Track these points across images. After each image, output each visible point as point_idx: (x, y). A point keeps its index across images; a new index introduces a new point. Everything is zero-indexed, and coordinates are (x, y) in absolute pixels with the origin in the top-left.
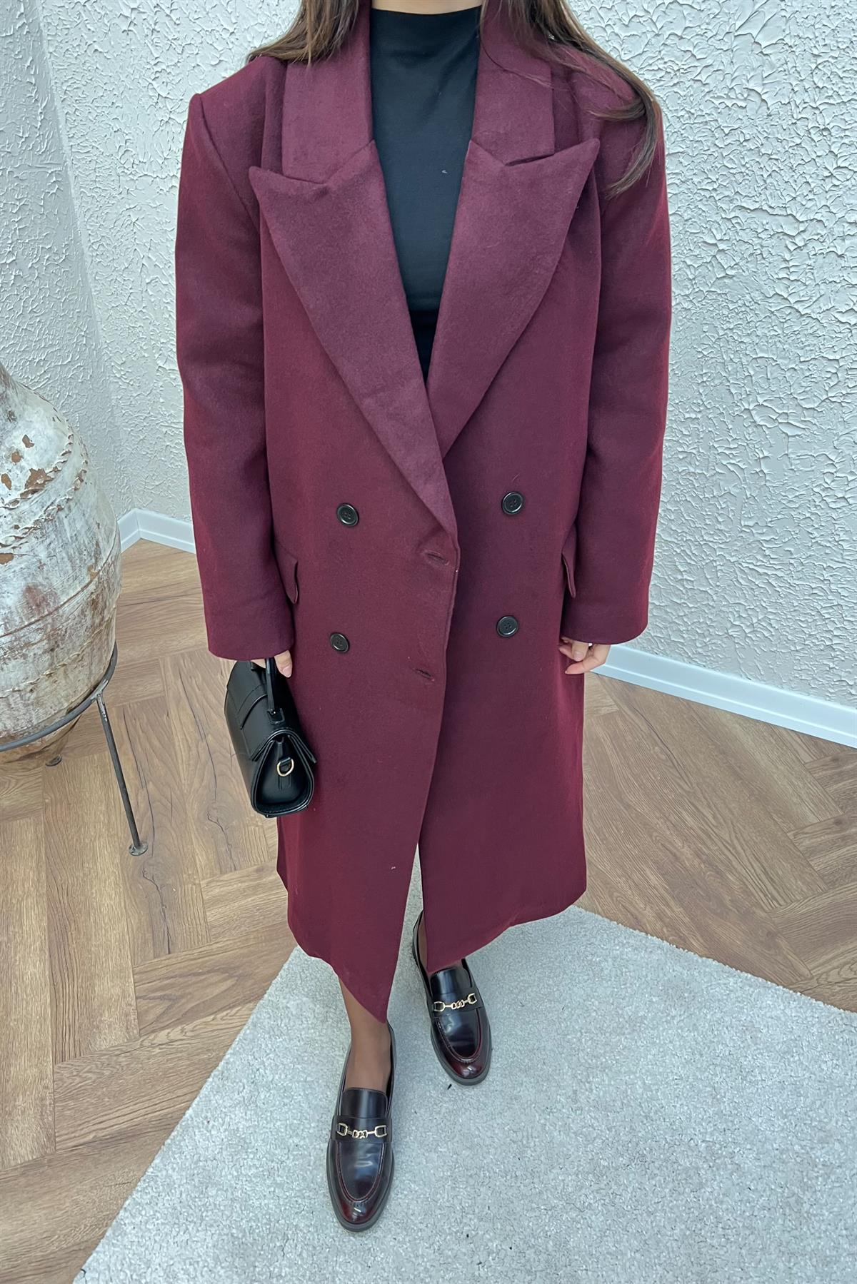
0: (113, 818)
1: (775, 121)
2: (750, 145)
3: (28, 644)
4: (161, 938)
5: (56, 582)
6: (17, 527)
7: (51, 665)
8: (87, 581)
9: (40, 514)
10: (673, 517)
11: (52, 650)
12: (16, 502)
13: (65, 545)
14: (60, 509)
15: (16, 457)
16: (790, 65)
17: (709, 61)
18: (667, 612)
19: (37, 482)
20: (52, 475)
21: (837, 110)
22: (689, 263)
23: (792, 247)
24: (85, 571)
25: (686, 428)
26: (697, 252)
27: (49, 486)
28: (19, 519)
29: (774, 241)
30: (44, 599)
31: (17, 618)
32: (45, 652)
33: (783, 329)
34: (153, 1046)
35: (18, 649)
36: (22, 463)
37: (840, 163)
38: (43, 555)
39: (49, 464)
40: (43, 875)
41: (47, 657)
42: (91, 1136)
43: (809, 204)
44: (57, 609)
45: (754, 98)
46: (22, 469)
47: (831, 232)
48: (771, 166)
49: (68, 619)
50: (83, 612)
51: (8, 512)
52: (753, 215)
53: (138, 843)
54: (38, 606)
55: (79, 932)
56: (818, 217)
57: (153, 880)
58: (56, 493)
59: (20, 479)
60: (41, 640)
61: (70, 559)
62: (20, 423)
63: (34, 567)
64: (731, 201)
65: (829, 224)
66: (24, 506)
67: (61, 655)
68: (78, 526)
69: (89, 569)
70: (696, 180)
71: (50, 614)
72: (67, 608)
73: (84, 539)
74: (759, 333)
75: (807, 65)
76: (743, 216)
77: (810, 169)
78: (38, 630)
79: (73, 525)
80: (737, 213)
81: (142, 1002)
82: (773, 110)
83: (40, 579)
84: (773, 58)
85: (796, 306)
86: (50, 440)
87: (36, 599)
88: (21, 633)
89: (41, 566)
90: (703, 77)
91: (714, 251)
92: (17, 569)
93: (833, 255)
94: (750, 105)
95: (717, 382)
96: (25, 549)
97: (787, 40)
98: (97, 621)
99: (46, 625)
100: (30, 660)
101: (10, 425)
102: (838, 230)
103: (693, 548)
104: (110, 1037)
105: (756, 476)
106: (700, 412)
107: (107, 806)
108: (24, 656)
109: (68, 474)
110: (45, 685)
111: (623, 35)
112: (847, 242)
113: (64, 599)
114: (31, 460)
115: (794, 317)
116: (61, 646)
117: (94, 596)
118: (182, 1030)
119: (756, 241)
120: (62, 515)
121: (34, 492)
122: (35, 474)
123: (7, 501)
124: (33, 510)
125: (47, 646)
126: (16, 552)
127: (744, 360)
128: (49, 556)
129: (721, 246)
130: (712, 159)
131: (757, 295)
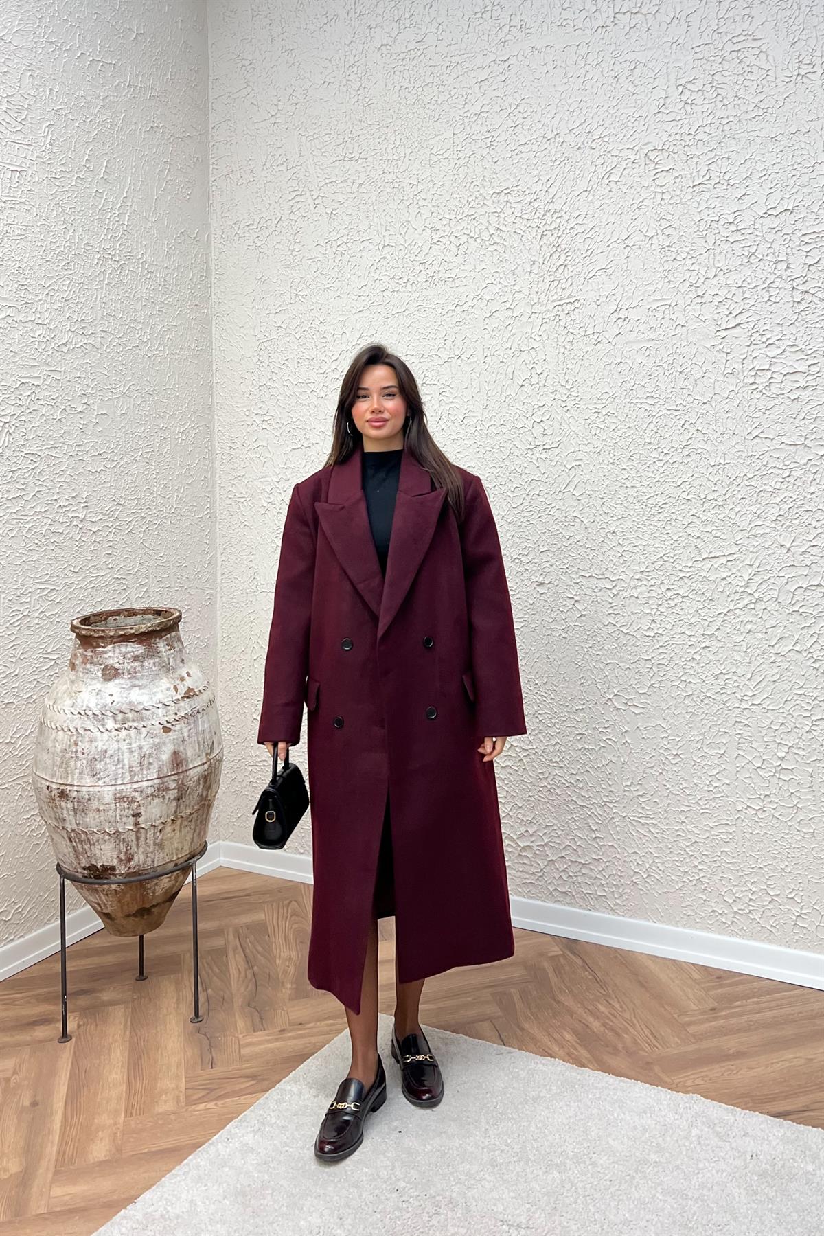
0: (181, 1006)
1: (590, 531)
2: (580, 544)
3: (168, 789)
4: (207, 1061)
5: (189, 753)
6: (176, 714)
7: (175, 812)
8: (204, 761)
9: (188, 711)
10: (581, 786)
11: (179, 800)
12: (179, 700)
13: (197, 733)
14: (198, 712)
15: (182, 679)
16: (591, 504)
17: (553, 505)
18: (591, 869)
19: (189, 694)
20: (198, 693)
21: (617, 523)
22: (561, 609)
23: (612, 595)
24: (204, 754)
25: (578, 717)
26: (564, 603)
27: (195, 697)
28: (178, 710)
29: (602, 593)
30: (181, 761)
31: (165, 769)
32: (174, 799)
33: (618, 644)
34: (195, 1111)
35: (161, 790)
36: (184, 682)
37: (625, 549)
38: (186, 734)
39: (197, 688)
40: (128, 1033)
41: (174, 804)
42: (146, 1150)
43: (615, 571)
44: (186, 771)
45: (577, 520)
46: (184, 685)
47: (629, 586)
48: (592, 553)
49: (190, 780)
50: (199, 780)
51: (173, 704)
52: (589, 580)
53: (197, 1015)
54: (178, 765)
55: (150, 1058)
56: (621, 577)
57: (205, 1035)
58: (198, 703)
59: (182, 690)
60: (174, 789)
61: (198, 743)
62: (186, 666)
63: (180, 740)
64: (577, 573)
65: (628, 581)
66: (182, 704)
67: (182, 806)
68: (206, 726)
69: (207, 754)
70: (557, 564)
71: (182, 772)
72: (191, 773)
73: (207, 735)
74: (606, 648)
75: (597, 503)
76: (584, 581)
77: (611, 553)
78: (175, 780)
79: (203, 724)
80: (581, 579)
81: (189, 1092)
82: (588, 525)
83: (182, 748)
84: (582, 501)
85: (621, 629)
86: (200, 679)
87: (177, 760)
88: (166, 780)
89: (184, 741)
90: (552, 513)
91: (573, 602)
92: (172, 738)
93: (633, 598)
94: (576, 524)
95: (590, 682)
96: (178, 727)
97: (587, 492)
98: (205, 794)
99: (179, 779)
100: (166, 801)
101: (181, 665)
102: (633, 584)
103: (598, 809)
104: (165, 1105)
105: (624, 747)
106: (584, 704)
107: (177, 1000)
108: (164, 797)
109: (206, 696)
110: (168, 829)
111: (512, 496)
112: (639, 590)
113: (191, 766)
114: (189, 683)
115: (621, 636)
116: (184, 799)
117: (206, 773)
118: (216, 1104)
119: (593, 594)
120: (199, 716)
121: (188, 698)
122: (190, 690)
123: (174, 698)
124: (186, 707)
125: (176, 795)
126: (173, 728)
127: (601, 666)
128: (189, 736)
129: (576, 598)
130: (563, 552)
131: (599, 625)
